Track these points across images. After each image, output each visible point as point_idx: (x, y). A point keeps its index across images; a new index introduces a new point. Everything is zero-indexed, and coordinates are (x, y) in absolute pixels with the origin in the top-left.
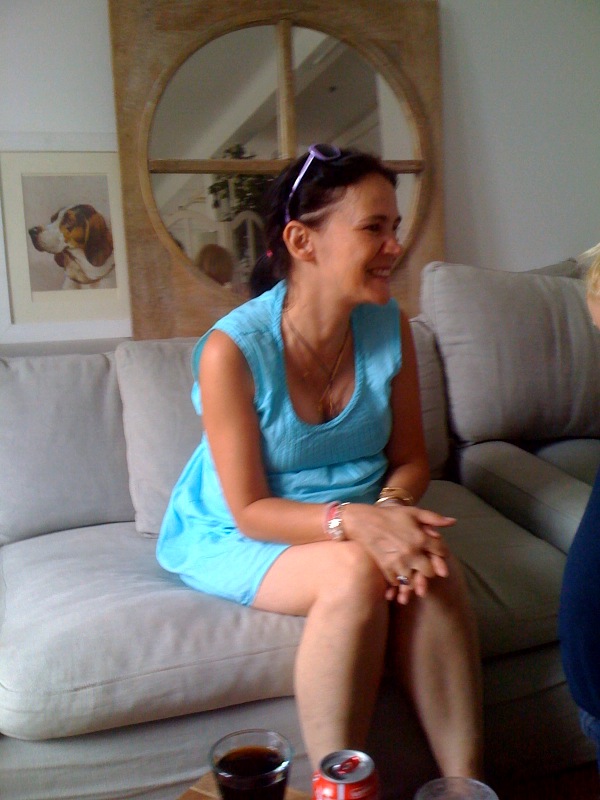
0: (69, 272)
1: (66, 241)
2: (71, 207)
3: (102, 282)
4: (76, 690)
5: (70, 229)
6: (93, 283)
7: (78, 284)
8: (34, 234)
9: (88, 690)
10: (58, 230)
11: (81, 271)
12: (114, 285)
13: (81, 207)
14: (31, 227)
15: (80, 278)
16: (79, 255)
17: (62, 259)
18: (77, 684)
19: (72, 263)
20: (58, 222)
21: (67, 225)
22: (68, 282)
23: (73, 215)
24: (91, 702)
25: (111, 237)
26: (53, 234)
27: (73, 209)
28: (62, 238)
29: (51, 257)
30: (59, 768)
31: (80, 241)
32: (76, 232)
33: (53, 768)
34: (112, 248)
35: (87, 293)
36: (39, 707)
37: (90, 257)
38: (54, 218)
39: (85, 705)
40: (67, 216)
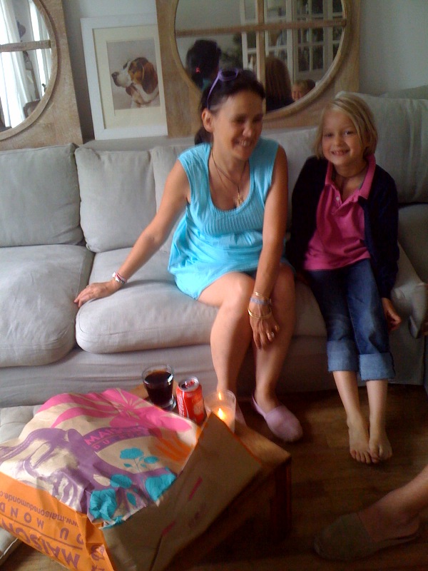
0: (134, 98)
1: (132, 80)
2: (134, 59)
3: (152, 103)
4: (111, 334)
5: (134, 73)
6: (147, 104)
7: (139, 104)
8: (115, 76)
9: (116, 335)
10: (127, 74)
11: (140, 97)
12: (158, 104)
13: (139, 59)
14: (113, 72)
15: (140, 101)
16: (139, 87)
17: (130, 90)
18: (112, 332)
19: (135, 92)
20: (127, 69)
21: (132, 70)
22: (133, 103)
23: (135, 64)
24: (117, 340)
25: (157, 75)
26: (125, 76)
27: (136, 60)
28: (129, 78)
29: (124, 90)
30: (106, 365)
31: (139, 79)
32: (137, 74)
33: (103, 365)
34: (157, 83)
35: (144, 109)
36: (96, 340)
37: (145, 89)
38: (125, 67)
39: (115, 341)
40: (132, 65)
